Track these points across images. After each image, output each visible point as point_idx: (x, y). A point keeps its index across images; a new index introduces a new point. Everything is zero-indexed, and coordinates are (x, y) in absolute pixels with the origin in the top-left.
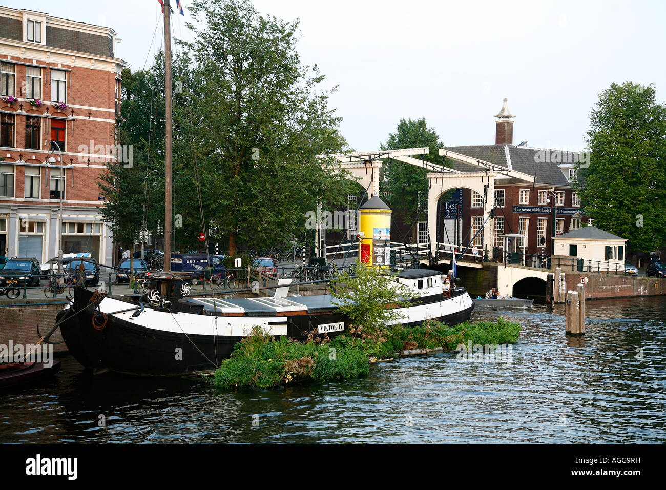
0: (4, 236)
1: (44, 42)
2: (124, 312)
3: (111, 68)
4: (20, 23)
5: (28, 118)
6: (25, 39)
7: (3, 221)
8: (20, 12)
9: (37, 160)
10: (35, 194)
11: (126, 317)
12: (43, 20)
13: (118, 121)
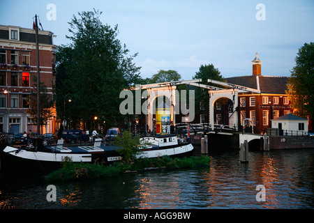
0: (2, 125)
1: (19, 39)
2: (13, 151)
3: (50, 49)
4: (8, 31)
5: (12, 73)
6: (10, 38)
7: (2, 118)
8: (8, 27)
9: (16, 91)
10: (16, 106)
11: (13, 154)
12: (18, 30)
13: (54, 72)
